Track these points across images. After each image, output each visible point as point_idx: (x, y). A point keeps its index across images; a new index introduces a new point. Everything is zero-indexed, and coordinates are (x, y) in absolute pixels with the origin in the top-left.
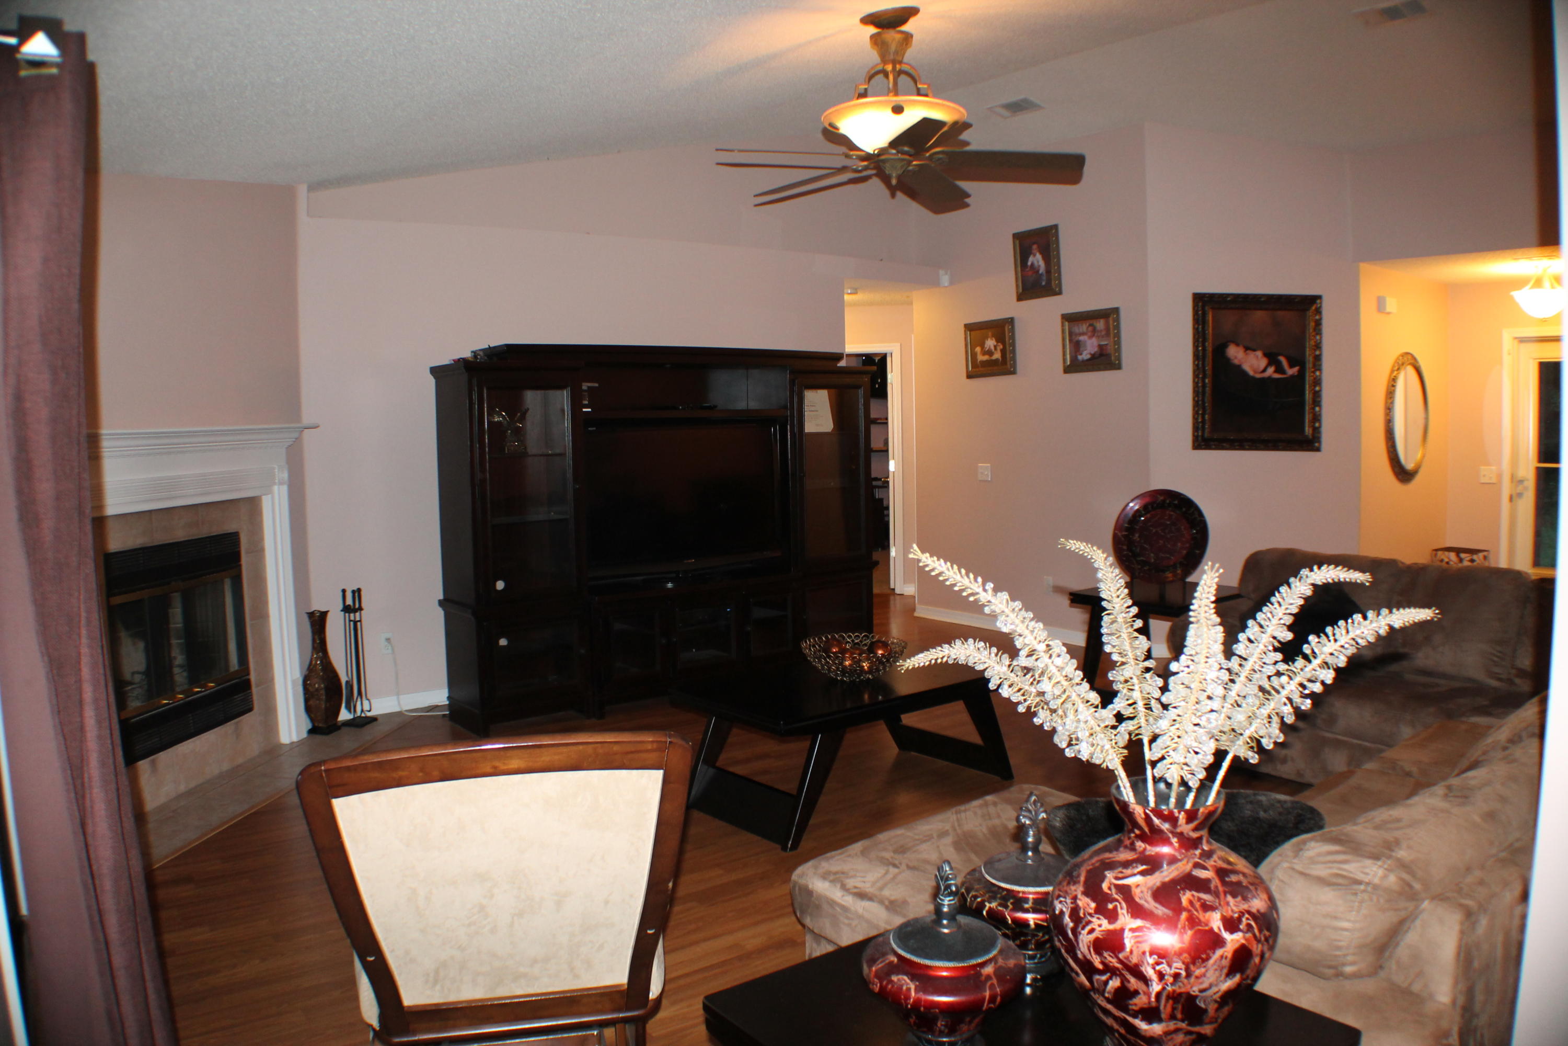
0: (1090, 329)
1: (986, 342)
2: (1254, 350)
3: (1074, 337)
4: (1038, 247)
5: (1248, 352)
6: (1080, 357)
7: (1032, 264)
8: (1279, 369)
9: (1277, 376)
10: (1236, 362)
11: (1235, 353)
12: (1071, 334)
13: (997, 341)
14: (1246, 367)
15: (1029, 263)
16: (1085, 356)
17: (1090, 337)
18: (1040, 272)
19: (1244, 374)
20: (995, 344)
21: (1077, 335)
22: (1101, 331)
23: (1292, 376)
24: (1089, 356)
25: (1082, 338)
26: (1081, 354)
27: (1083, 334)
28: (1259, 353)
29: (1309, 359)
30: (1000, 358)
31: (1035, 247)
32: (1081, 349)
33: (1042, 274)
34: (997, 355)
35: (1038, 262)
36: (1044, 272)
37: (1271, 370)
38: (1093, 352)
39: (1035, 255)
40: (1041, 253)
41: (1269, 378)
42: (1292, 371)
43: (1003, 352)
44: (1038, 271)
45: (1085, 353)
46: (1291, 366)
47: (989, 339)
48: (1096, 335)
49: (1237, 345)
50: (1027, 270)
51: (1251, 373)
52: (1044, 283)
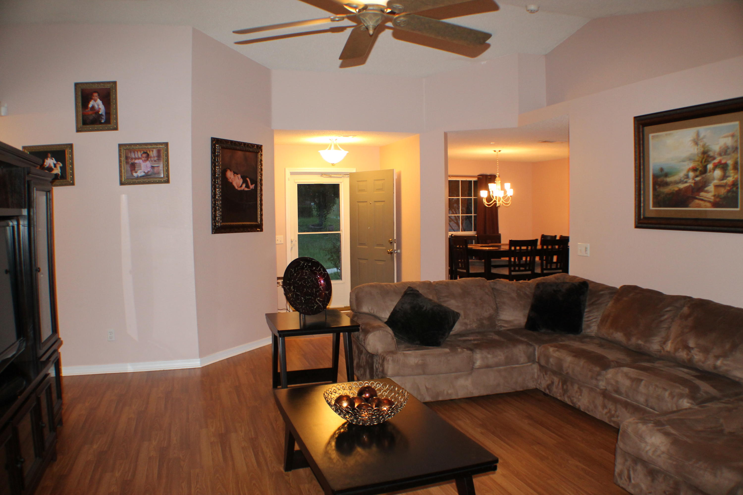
0: (144, 155)
1: (46, 160)
2: (237, 174)
3: (130, 160)
4: (99, 95)
5: (235, 174)
6: (135, 174)
7: (93, 107)
8: (247, 186)
9: (246, 189)
10: (230, 180)
11: (230, 174)
12: (127, 158)
13: (57, 160)
14: (235, 184)
15: (90, 106)
16: (140, 173)
17: (145, 161)
18: (100, 113)
19: (234, 187)
20: (55, 162)
21: (132, 159)
22: (154, 157)
23: (252, 189)
24: (143, 174)
25: (137, 161)
26: (136, 172)
27: (139, 158)
28: (239, 176)
29: (259, 180)
30: (60, 173)
31: (96, 95)
32: (136, 169)
33: (101, 115)
34: (57, 171)
35: (98, 105)
36: (104, 114)
37: (244, 186)
38: (146, 171)
39: (95, 101)
40: (101, 100)
41: (243, 190)
42: (252, 187)
43: (63, 169)
44: (99, 111)
45: (139, 172)
46: (252, 184)
47: (49, 159)
48: (149, 159)
49: (231, 171)
50: (87, 110)
51: (236, 188)
52: (103, 121)
